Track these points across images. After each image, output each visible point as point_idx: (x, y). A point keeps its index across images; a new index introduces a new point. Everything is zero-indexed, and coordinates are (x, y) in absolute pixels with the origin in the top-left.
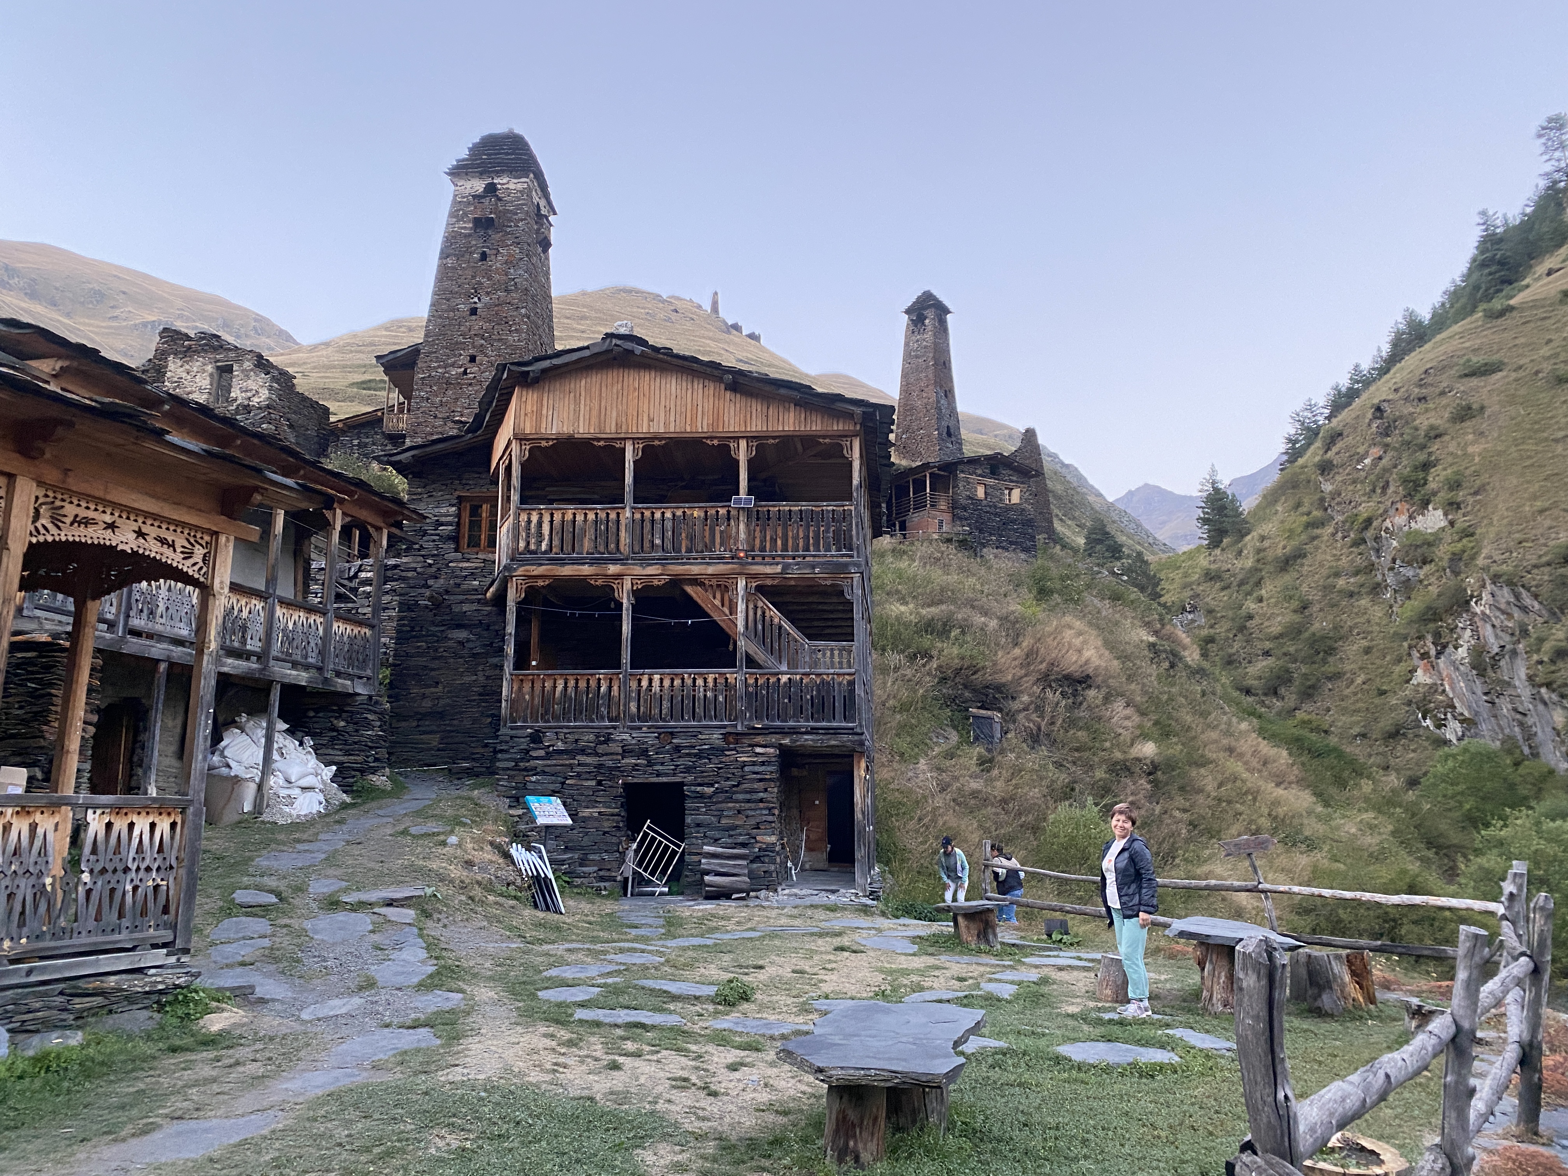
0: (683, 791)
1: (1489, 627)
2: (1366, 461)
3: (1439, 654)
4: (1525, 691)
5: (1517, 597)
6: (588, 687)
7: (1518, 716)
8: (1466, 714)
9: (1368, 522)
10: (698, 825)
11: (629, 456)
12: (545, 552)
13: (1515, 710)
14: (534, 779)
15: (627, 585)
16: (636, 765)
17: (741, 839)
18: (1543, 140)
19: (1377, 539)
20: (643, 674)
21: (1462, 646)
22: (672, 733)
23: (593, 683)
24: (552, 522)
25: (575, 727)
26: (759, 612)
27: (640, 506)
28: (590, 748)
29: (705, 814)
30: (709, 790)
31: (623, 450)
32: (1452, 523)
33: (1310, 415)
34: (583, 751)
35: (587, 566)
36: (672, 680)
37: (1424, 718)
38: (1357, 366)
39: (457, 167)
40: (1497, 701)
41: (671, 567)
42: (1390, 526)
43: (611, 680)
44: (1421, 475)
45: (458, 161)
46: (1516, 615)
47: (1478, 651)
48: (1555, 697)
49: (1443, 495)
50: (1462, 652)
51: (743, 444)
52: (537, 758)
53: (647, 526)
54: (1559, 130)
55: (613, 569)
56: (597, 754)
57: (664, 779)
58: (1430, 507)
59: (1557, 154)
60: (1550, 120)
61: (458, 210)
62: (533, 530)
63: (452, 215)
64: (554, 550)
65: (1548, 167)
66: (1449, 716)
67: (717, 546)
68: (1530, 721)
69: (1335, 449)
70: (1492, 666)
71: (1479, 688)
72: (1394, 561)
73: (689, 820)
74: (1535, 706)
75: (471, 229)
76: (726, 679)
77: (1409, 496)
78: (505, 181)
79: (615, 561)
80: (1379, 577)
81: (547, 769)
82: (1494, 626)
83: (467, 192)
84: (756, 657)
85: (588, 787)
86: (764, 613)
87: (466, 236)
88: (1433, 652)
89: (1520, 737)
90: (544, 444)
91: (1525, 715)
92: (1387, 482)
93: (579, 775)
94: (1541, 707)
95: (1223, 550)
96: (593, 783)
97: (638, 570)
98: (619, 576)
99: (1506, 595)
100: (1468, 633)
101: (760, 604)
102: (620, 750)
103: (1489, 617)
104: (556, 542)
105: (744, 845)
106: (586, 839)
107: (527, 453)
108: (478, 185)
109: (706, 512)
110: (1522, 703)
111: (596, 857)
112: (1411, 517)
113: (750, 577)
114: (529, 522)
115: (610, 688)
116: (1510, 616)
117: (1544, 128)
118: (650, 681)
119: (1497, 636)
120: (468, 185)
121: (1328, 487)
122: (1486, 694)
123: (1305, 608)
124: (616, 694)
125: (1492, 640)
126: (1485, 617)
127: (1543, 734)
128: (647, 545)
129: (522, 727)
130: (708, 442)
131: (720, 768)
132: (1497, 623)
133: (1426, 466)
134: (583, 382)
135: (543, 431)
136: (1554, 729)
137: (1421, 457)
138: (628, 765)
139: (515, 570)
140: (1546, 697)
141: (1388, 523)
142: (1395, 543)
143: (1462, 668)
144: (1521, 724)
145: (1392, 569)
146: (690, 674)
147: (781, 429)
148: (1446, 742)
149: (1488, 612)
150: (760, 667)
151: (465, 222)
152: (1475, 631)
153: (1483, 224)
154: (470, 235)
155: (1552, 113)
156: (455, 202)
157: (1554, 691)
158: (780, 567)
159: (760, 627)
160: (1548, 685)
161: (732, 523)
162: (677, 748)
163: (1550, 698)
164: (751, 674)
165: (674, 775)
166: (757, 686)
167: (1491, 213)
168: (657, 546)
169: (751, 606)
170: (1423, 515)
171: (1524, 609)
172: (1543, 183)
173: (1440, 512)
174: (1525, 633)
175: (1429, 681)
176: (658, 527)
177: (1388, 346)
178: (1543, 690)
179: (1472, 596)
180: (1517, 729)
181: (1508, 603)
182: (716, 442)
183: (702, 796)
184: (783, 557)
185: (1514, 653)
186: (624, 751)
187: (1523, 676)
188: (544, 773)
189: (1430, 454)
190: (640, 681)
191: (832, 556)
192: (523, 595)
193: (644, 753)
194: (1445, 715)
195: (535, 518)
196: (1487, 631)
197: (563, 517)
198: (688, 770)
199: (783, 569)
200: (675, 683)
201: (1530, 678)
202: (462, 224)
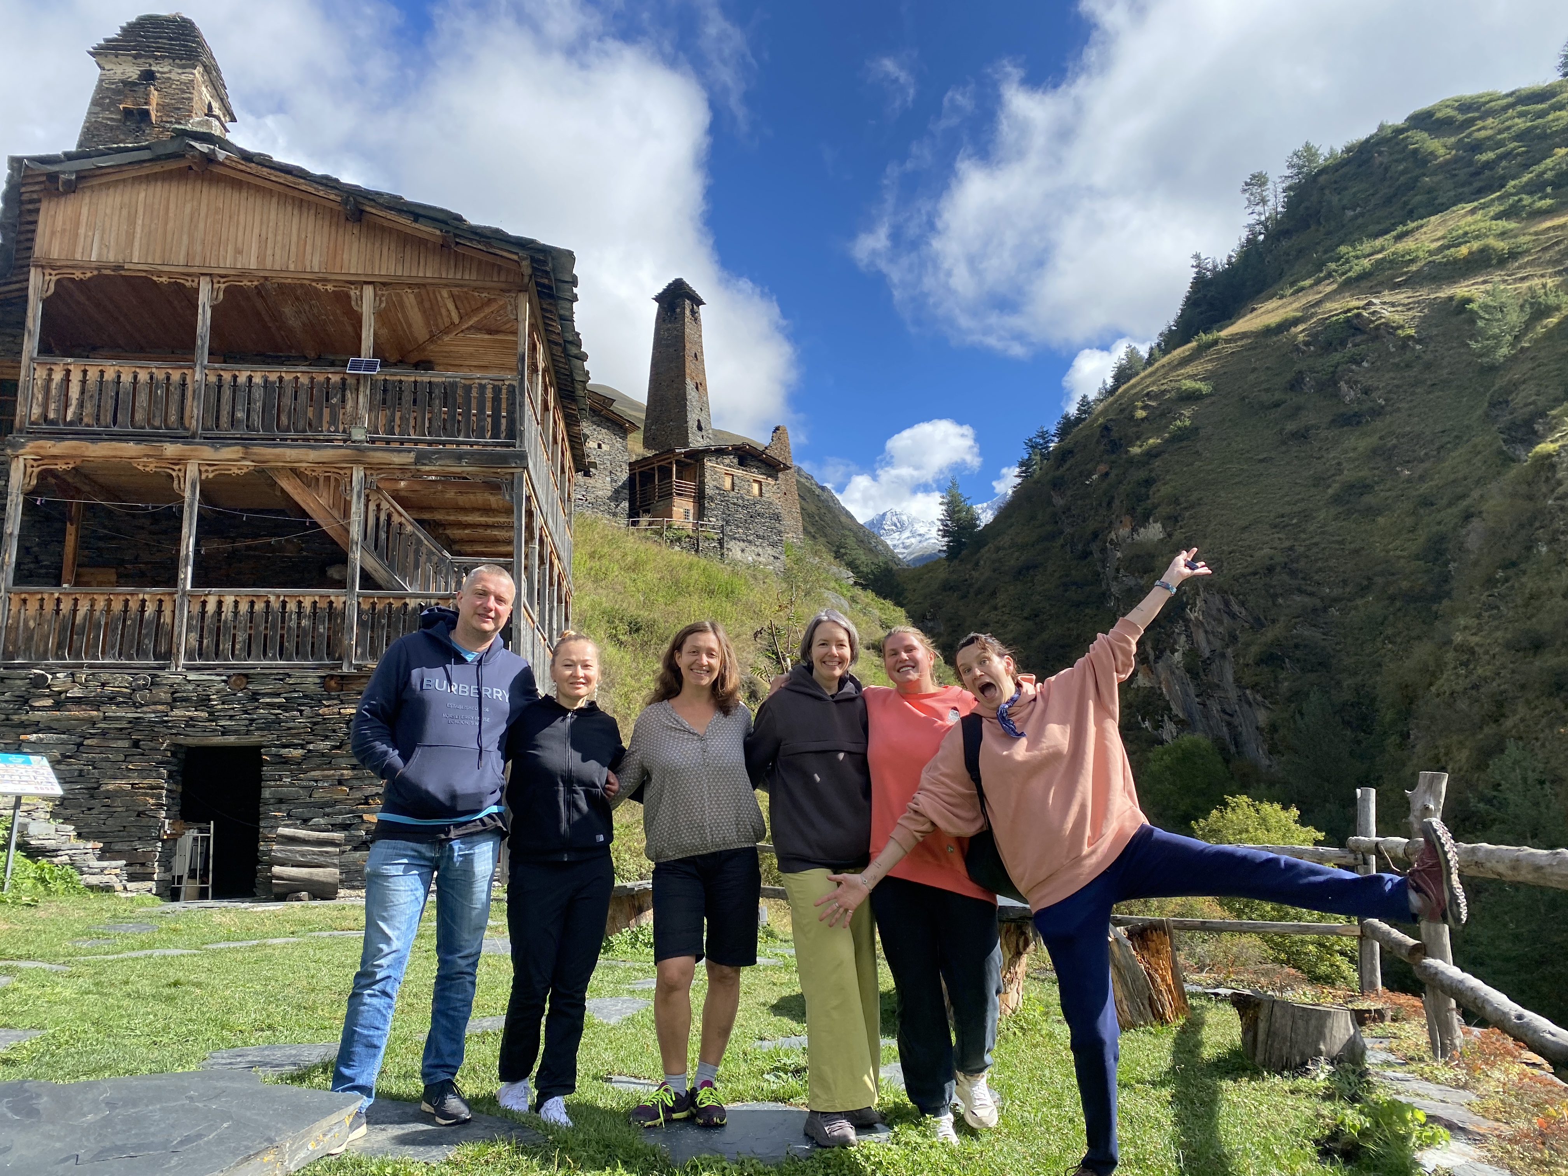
0: (261, 754)
1: (1201, 631)
2: (1094, 477)
3: (1158, 658)
4: (1233, 694)
5: (1227, 604)
6: (126, 611)
7: (1226, 717)
8: (1181, 715)
9: (1095, 535)
10: (281, 801)
11: (204, 298)
12: (71, 423)
13: (1224, 711)
14: (33, 737)
15: (192, 470)
16: (191, 718)
17: (339, 819)
18: (1247, 195)
19: (1103, 550)
20: (209, 594)
21: (1177, 651)
22: (246, 676)
23: (134, 605)
24: (84, 382)
25: (103, 666)
26: (383, 517)
27: (216, 365)
28: (123, 695)
29: (292, 785)
30: (298, 753)
31: (197, 290)
32: (1170, 535)
33: (1042, 441)
34: (111, 699)
35: (131, 444)
36: (252, 603)
37: (1144, 720)
38: (1085, 397)
39: (101, 47)
40: (1208, 702)
41: (256, 450)
42: (1114, 537)
43: (161, 601)
44: (1143, 490)
45: (107, 40)
46: (1225, 621)
47: (1192, 653)
48: (1259, 697)
49: (1165, 510)
50: (1178, 656)
51: (368, 291)
52: (39, 709)
53: (227, 394)
54: (1260, 186)
55: (171, 449)
56: (136, 705)
57: (231, 739)
58: (1151, 520)
59: (1259, 208)
60: (1254, 177)
61: (103, 98)
62: (54, 392)
63: (95, 102)
64: (86, 420)
65: (1252, 220)
66: (1166, 717)
67: (325, 426)
68: (1236, 721)
69: (1067, 466)
70: (1204, 670)
71: (1192, 690)
72: (1118, 570)
73: (266, 793)
74: (1240, 707)
75: (119, 121)
76: (331, 603)
77: (1131, 511)
78: (166, 69)
79: (174, 438)
80: (1104, 587)
81: (54, 725)
82: (1206, 632)
83: (118, 77)
84: (375, 575)
85: (117, 750)
86: (389, 516)
87: (111, 128)
88: (1152, 657)
89: (1227, 737)
90: (78, 275)
91: (1231, 715)
92: (1113, 498)
93: (104, 733)
94: (1246, 707)
95: (962, 561)
96: (126, 744)
97: (208, 452)
98: (180, 461)
99: (1217, 602)
100: (1183, 638)
101: (385, 505)
102: (167, 697)
103: (1202, 623)
104: (89, 409)
105: (344, 827)
106: (110, 822)
107: (52, 286)
108: (131, 71)
109: (312, 379)
110: (1229, 704)
111: (125, 847)
112: (1134, 530)
113: (370, 467)
114: (49, 380)
115: (159, 611)
116: (1220, 622)
117: (1247, 184)
118: (220, 603)
119: (1209, 642)
120: (119, 70)
121: (1059, 501)
122: (1197, 696)
123: (1036, 616)
124: (168, 620)
125: (1203, 644)
126: (1199, 624)
127: (1247, 732)
128: (224, 419)
129: (22, 666)
130: (320, 286)
131: (315, 724)
132: (1209, 628)
133: (1148, 483)
134: (142, 195)
135: (78, 257)
136: (1257, 728)
137: (1142, 474)
138: (178, 719)
139: (22, 445)
140: (1251, 697)
141: (1113, 535)
142: (1119, 554)
143: (1177, 671)
144: (1229, 724)
145: (1116, 578)
146: (278, 597)
147: (421, 274)
148: (1162, 742)
149: (1201, 618)
150: (379, 587)
151: (112, 112)
152: (1189, 636)
153: (1197, 267)
154: (118, 128)
155: (1255, 171)
156: (100, 89)
157: (1258, 692)
158: (412, 455)
159: (383, 536)
160: (1253, 687)
161: (348, 394)
162: (255, 697)
163: (1255, 699)
164: (366, 597)
165: (248, 733)
166: (373, 614)
167: (1203, 257)
168: (240, 421)
169: (372, 507)
170: (1145, 528)
171: (1233, 616)
172: (1245, 234)
173: (1158, 525)
174: (1234, 638)
175: (1148, 685)
176: (242, 396)
177: (1112, 380)
178: (1248, 692)
179: (1187, 603)
180: (1225, 729)
181: (1219, 610)
182: (330, 288)
183: (285, 761)
184: (416, 442)
185: (1223, 656)
186: (175, 700)
187: (1231, 679)
188: (49, 729)
189: (1151, 471)
190: (204, 603)
191: (486, 445)
192: (34, 482)
193: (204, 702)
194: (1162, 716)
195: (58, 376)
196: (1200, 637)
197: (102, 376)
198: (269, 725)
199: (416, 458)
200: (256, 607)
201: (1237, 680)
202: (107, 114)
